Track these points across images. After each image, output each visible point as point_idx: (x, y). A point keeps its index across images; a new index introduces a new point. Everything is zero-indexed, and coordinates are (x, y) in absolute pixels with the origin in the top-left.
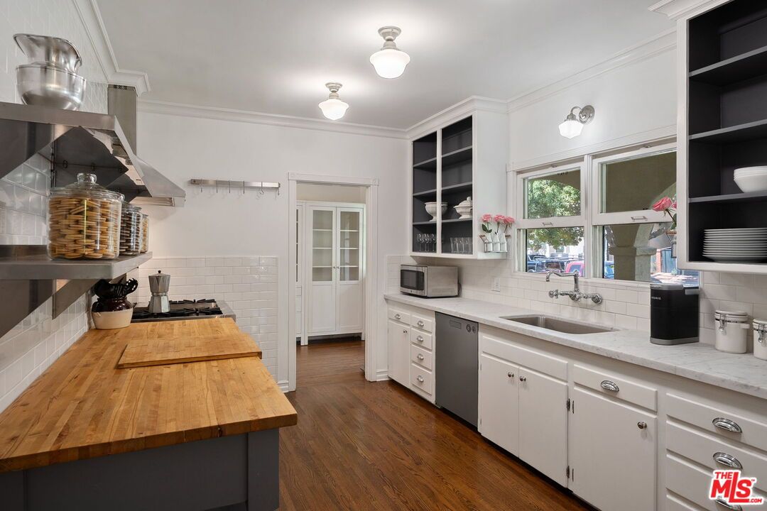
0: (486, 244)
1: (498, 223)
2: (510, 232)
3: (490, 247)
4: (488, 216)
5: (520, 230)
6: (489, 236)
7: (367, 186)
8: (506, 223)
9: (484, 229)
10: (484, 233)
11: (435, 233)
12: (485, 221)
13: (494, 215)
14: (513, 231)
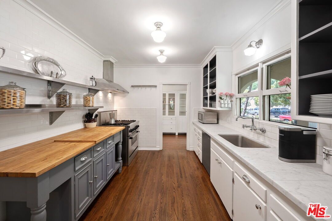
0: (221, 104)
1: (227, 96)
2: (233, 99)
3: (223, 105)
4: (221, 93)
5: (237, 98)
6: (222, 101)
7: (187, 85)
8: (231, 96)
9: (221, 98)
10: (220, 100)
11: (207, 100)
12: (220, 95)
13: (224, 93)
14: (234, 99)
